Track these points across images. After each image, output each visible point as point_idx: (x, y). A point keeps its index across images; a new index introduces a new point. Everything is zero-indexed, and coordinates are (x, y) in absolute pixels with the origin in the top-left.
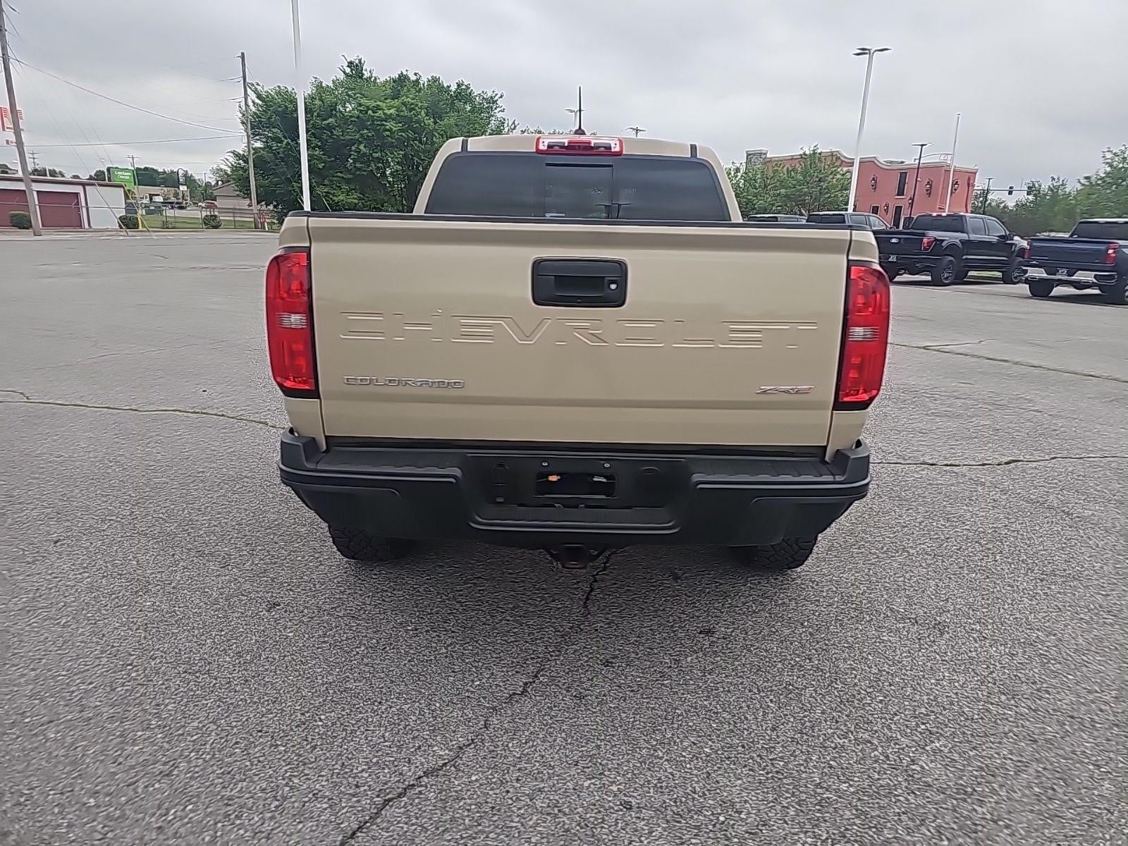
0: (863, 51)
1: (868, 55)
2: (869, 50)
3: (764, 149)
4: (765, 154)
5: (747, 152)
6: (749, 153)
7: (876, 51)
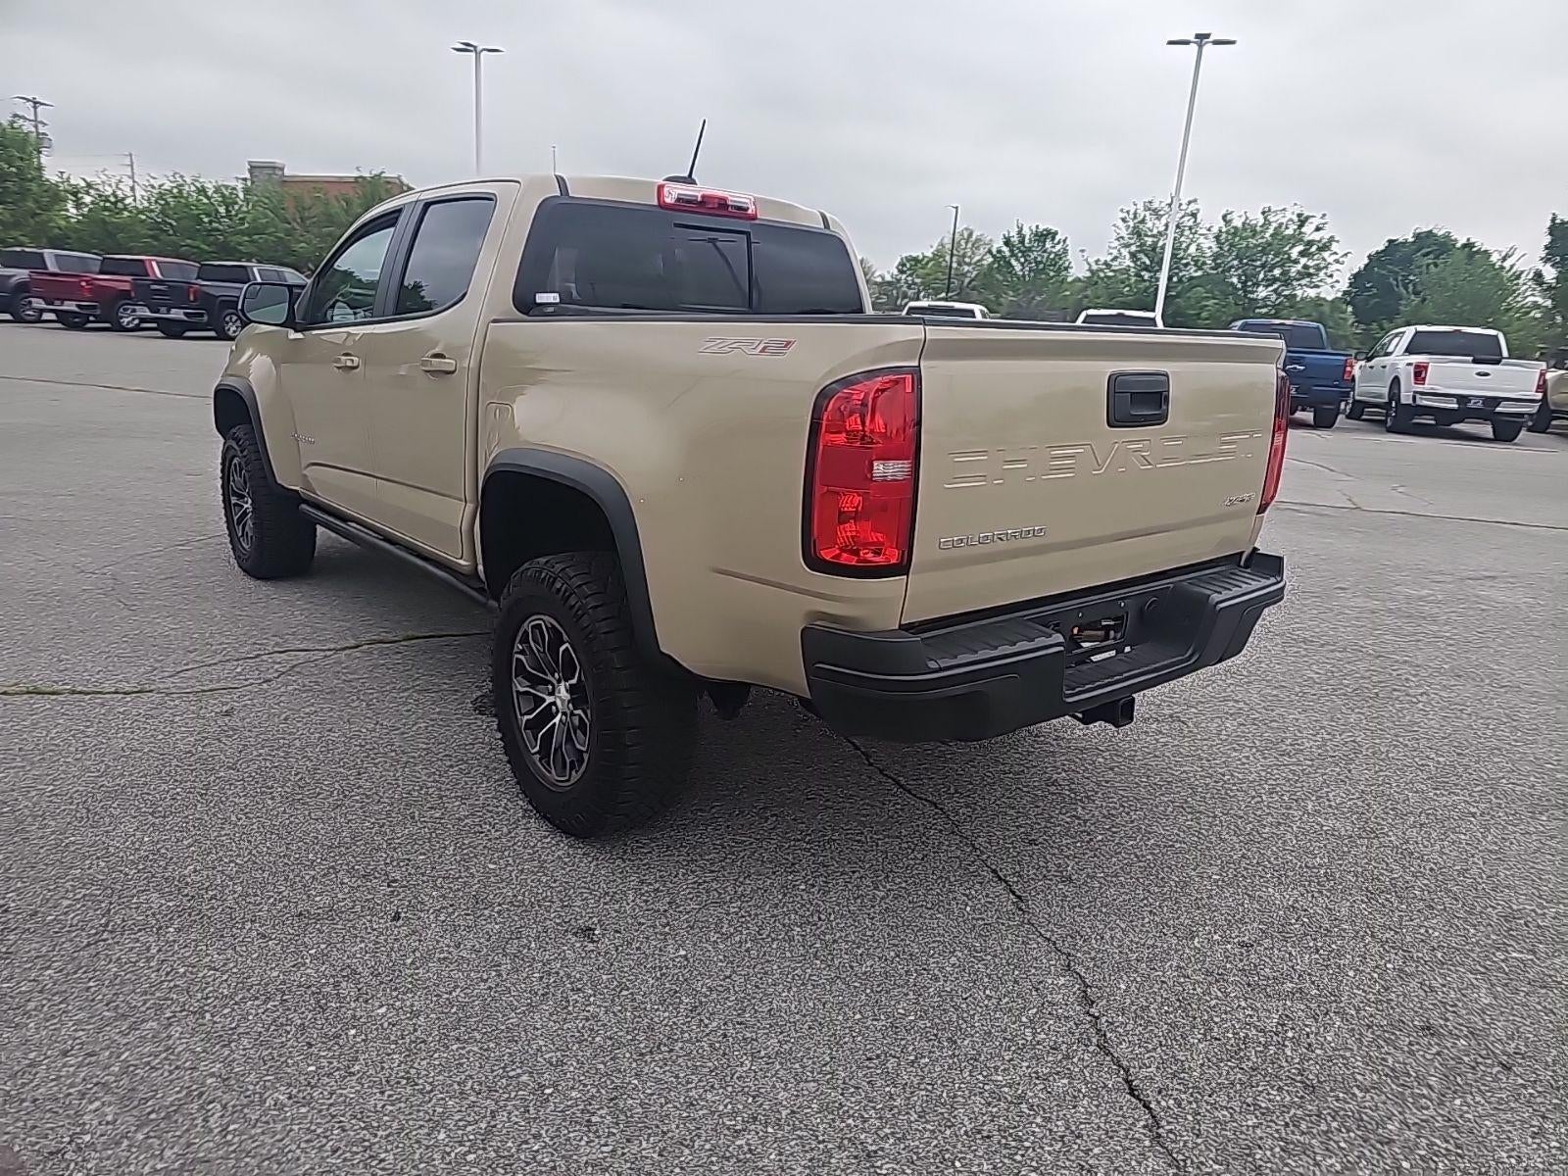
0: (467, 48)
1: (473, 54)
2: (475, 47)
3: (278, 161)
4: (282, 169)
5: (249, 162)
6: (254, 164)
7: (484, 50)
